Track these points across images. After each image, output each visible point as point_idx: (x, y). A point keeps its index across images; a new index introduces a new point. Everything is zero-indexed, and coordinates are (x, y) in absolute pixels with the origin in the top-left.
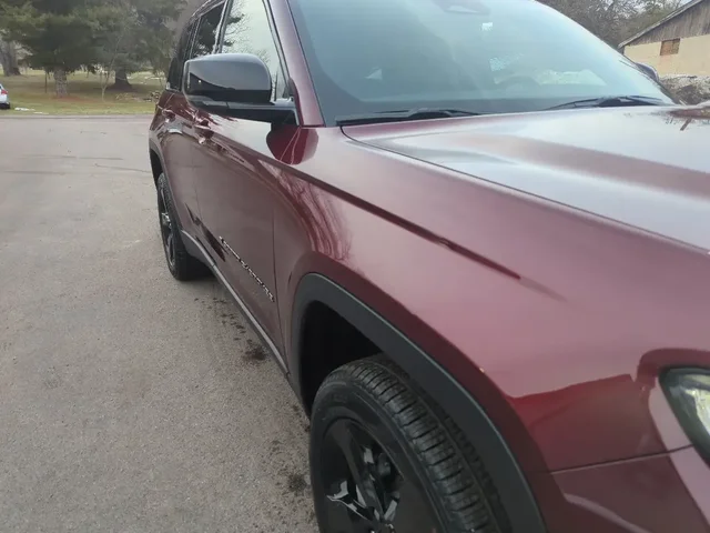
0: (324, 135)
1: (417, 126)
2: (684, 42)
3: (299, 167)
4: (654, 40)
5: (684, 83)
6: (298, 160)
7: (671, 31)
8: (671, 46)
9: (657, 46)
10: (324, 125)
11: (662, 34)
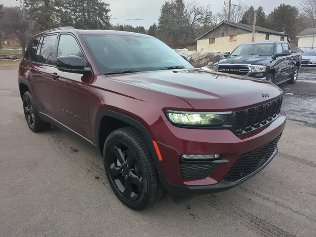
0: (99, 77)
1: (124, 75)
2: (216, 39)
3: (92, 84)
4: (206, 38)
5: (216, 54)
6: (91, 83)
7: (211, 36)
8: (212, 41)
9: (207, 40)
10: (101, 75)
11: (209, 36)
